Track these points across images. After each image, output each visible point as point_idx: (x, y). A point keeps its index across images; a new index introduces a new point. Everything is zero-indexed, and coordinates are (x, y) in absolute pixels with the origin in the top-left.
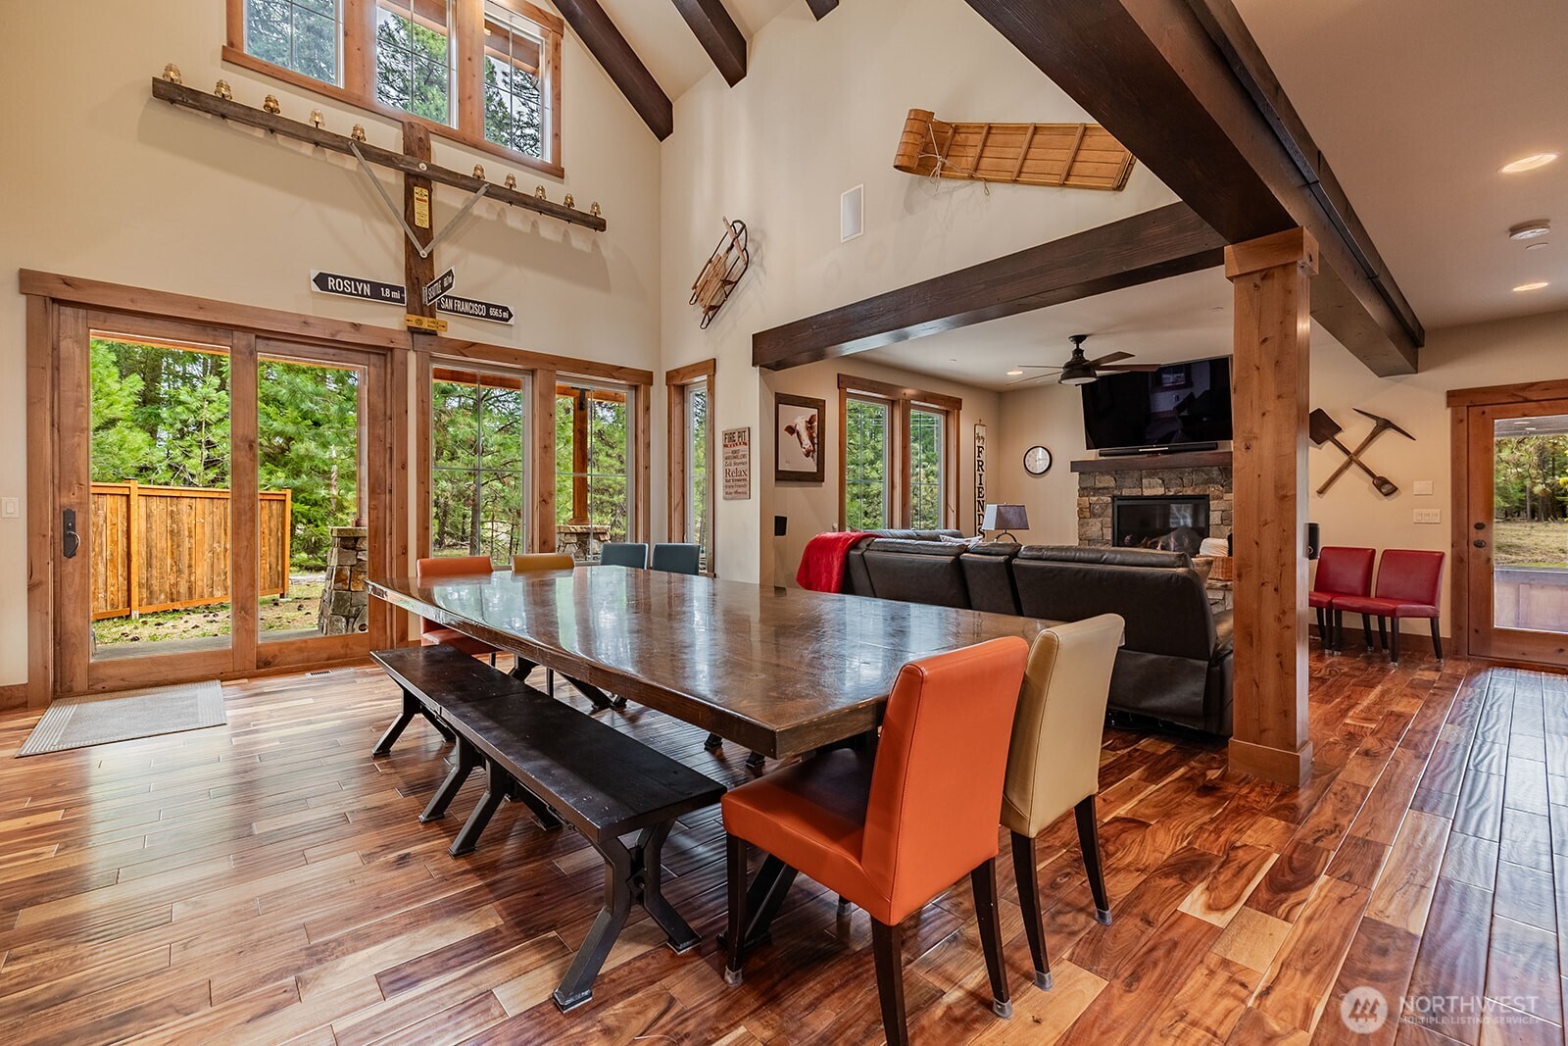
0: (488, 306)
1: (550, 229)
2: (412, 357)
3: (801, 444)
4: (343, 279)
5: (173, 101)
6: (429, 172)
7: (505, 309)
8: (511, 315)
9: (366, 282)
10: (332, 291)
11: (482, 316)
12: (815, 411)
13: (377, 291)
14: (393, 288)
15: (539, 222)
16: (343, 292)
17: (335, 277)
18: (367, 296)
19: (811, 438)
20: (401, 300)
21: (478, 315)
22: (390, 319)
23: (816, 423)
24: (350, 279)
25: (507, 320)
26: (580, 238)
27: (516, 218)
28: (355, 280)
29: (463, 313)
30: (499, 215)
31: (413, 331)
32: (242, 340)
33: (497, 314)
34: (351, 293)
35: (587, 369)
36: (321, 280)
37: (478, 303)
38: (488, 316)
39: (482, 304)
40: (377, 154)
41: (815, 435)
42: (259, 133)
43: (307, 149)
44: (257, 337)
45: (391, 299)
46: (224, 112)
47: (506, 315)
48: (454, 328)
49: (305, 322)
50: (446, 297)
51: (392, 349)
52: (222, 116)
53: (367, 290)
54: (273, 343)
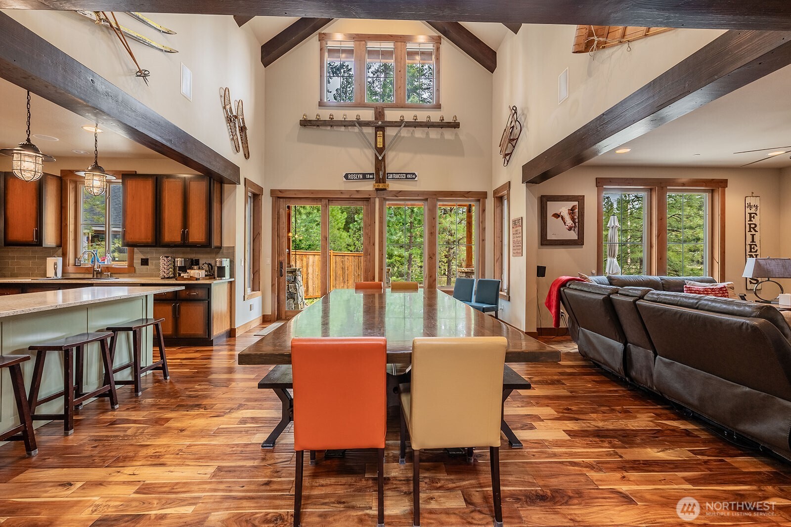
0: (407, 174)
1: (434, 134)
2: (377, 200)
3: (565, 223)
4: (353, 174)
5: (305, 126)
6: (383, 124)
7: (414, 174)
8: (416, 176)
9: (361, 174)
10: (350, 179)
11: (404, 179)
12: (576, 203)
13: (365, 176)
14: (370, 174)
15: (430, 132)
16: (353, 179)
17: (351, 174)
18: (361, 179)
19: (573, 219)
20: (373, 178)
21: (402, 179)
22: (368, 186)
23: (577, 210)
24: (355, 174)
25: (414, 179)
26: (448, 134)
27: (419, 133)
28: (357, 174)
29: (396, 179)
30: (412, 134)
31: (377, 190)
32: (324, 202)
33: (410, 177)
34: (356, 179)
35: (452, 195)
36: (346, 176)
37: (403, 173)
38: (407, 178)
39: (404, 173)
40: (365, 123)
41: (576, 217)
42: (329, 128)
43: (343, 129)
44: (329, 200)
45: (370, 179)
46: (318, 124)
47: (414, 176)
48: (393, 186)
49: (341, 193)
50: (389, 173)
51: (370, 198)
52: (318, 126)
53: (361, 177)
54: (334, 201)
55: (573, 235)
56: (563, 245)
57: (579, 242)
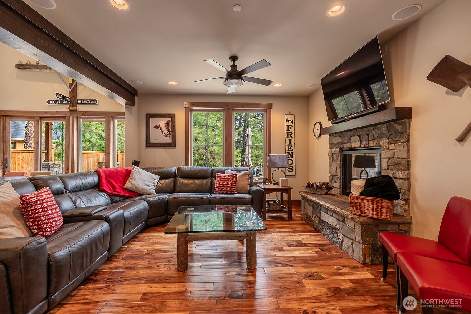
0: (91, 100)
3: (163, 132)
4: (54, 100)
5: (20, 69)
7: (95, 100)
8: (97, 102)
9: (59, 100)
10: (51, 104)
11: (89, 104)
12: (170, 119)
13: (62, 102)
16: (54, 104)
17: (52, 100)
18: (59, 104)
19: (168, 130)
20: (68, 103)
21: (88, 104)
22: (64, 108)
23: (171, 123)
24: (55, 100)
25: (96, 103)
29: (84, 104)
31: (70, 111)
32: (36, 119)
33: (93, 102)
34: (56, 104)
35: (121, 114)
36: (49, 102)
37: (88, 100)
38: (91, 103)
39: (89, 100)
41: (170, 128)
42: (36, 70)
44: (39, 118)
45: (65, 103)
46: (29, 68)
47: (95, 102)
48: (81, 108)
49: (46, 113)
50: (79, 100)
51: (65, 116)
52: (29, 69)
53: (59, 102)
54: (44, 118)
55: (169, 140)
56: (161, 146)
57: (173, 145)
